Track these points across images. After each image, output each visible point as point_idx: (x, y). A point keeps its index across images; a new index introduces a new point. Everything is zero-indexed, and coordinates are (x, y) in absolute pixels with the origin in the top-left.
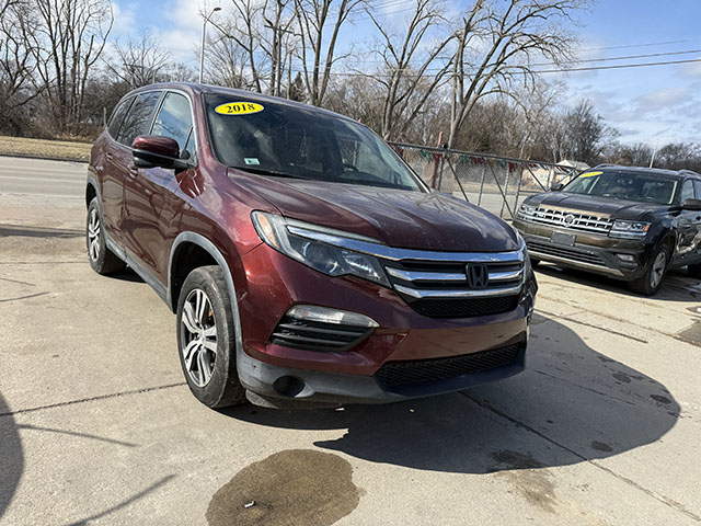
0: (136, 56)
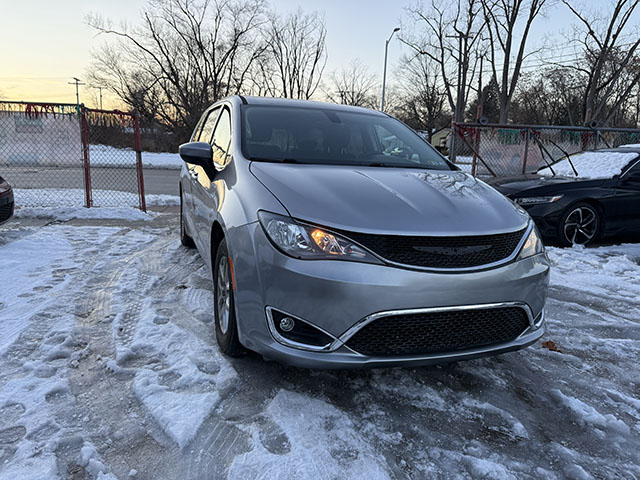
0: (348, 84)
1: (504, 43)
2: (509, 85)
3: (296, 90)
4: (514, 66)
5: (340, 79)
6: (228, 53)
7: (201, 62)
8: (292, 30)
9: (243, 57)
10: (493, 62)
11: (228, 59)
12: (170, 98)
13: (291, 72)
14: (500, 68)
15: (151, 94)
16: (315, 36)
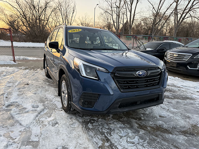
0: (84, 21)
1: (130, 10)
2: (131, 23)
3: (67, 22)
4: (133, 17)
5: (81, 19)
6: (44, 10)
7: (34, 12)
8: (65, 3)
9: (49, 11)
10: (127, 16)
11: (44, 11)
12: (23, 24)
13: (65, 16)
14: (129, 17)
15: (17, 22)
16: (72, 5)
